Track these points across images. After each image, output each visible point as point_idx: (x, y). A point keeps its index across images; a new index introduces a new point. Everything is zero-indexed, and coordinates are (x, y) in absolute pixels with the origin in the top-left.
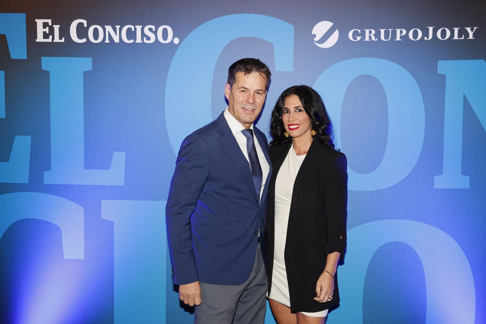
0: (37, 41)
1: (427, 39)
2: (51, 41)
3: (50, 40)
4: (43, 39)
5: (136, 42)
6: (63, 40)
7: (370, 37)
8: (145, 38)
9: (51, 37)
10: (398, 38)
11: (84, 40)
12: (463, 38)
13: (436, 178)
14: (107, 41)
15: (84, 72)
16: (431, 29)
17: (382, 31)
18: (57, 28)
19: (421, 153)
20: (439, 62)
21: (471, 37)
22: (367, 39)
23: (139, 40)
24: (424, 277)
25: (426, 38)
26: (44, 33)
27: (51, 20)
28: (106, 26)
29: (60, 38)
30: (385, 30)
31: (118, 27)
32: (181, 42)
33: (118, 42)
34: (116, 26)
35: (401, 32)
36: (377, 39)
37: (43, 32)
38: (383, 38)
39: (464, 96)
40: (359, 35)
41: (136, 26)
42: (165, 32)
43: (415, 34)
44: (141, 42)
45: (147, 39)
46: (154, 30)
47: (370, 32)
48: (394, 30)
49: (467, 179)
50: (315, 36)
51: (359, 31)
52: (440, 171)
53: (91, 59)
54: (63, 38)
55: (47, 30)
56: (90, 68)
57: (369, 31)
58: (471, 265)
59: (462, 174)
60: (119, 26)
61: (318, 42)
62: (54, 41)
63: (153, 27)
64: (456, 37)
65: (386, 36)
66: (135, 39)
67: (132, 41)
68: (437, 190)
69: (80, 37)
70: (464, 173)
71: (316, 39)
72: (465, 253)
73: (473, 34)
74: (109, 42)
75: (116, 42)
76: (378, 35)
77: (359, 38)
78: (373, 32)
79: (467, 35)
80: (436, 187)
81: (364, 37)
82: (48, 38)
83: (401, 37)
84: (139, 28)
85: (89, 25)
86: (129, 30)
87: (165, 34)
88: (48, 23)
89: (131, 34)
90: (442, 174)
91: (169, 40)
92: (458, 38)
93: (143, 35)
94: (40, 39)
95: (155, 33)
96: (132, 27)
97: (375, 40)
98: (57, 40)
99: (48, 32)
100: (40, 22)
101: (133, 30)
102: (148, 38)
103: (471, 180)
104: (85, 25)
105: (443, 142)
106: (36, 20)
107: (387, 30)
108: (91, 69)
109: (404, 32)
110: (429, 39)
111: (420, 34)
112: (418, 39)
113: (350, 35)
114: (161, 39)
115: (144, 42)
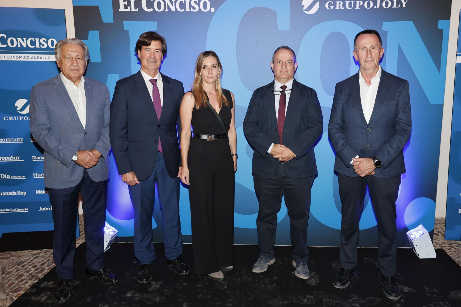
0: (120, 10)
2: (129, 10)
3: (128, 10)
4: (124, 9)
5: (186, 11)
6: (137, 10)
7: (339, 7)
8: (192, 8)
9: (129, 7)
10: (357, 7)
11: (151, 10)
12: (399, 7)
14: (167, 10)
16: (379, 1)
17: (347, 3)
21: (404, 6)
22: (337, 8)
23: (188, 10)
25: (375, 7)
26: (125, 5)
28: (165, 0)
29: (135, 8)
30: (349, 2)
32: (216, 10)
33: (174, 11)
34: (173, 0)
35: (360, 3)
36: (344, 8)
37: (124, 4)
38: (347, 7)
39: (399, 45)
40: (332, 6)
41: (186, 0)
43: (369, 4)
44: (190, 11)
46: (198, 3)
47: (340, 3)
48: (355, 2)
50: (303, 6)
51: (333, 2)
53: (156, 22)
54: (137, 9)
55: (126, 3)
60: (175, 0)
61: (305, 10)
62: (131, 10)
63: (197, 1)
64: (395, 6)
65: (350, 6)
67: (183, 10)
69: (148, 7)
71: (305, 8)
73: (406, 4)
74: (168, 11)
76: (344, 5)
77: (332, 7)
78: (342, 3)
79: (402, 4)
81: (335, 7)
82: (127, 8)
83: (359, 6)
86: (181, 3)
87: (205, 6)
89: (183, 6)
92: (396, 6)
93: (191, 6)
94: (122, 9)
95: (199, 5)
97: (342, 9)
98: (133, 9)
99: (127, 4)
101: (184, 3)
102: (194, 8)
109: (362, 3)
110: (377, 8)
111: (372, 4)
112: (370, 8)
113: (327, 5)
114: (202, 9)
115: (192, 10)
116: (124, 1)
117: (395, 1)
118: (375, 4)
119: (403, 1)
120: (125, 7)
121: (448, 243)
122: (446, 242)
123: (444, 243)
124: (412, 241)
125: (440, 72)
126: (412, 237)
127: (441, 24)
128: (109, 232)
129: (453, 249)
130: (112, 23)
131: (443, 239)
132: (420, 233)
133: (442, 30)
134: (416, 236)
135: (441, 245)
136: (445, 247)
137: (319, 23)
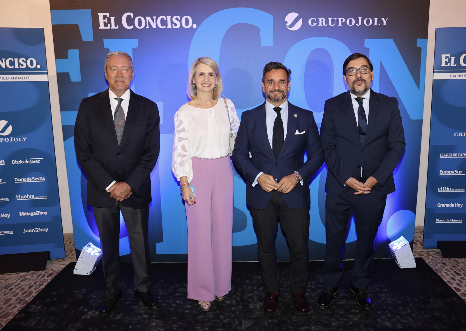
0: (100, 28)
2: (109, 28)
3: (108, 27)
4: (104, 26)
5: (168, 27)
6: (117, 27)
7: (322, 23)
8: (173, 25)
9: (109, 25)
10: (340, 24)
11: (132, 27)
12: (380, 25)
14: (148, 27)
15: (133, 49)
16: (360, 18)
17: (330, 20)
18: (113, 19)
20: (365, 40)
21: (385, 24)
22: (320, 24)
23: (169, 26)
25: (357, 25)
26: (105, 22)
27: (108, 14)
28: (146, 17)
29: (116, 26)
31: (155, 18)
32: (198, 27)
33: (155, 28)
34: (153, 17)
35: (342, 20)
37: (104, 22)
38: (330, 24)
39: (380, 62)
40: (315, 22)
41: (167, 17)
43: (351, 22)
44: (171, 27)
46: (179, 19)
47: (322, 20)
48: (337, 19)
50: (287, 22)
51: (315, 19)
53: (137, 39)
54: (118, 26)
55: (106, 20)
56: (137, 46)
62: (111, 28)
63: (179, 17)
64: (376, 24)
65: (333, 23)
67: (165, 27)
69: (129, 25)
71: (288, 25)
73: (386, 22)
74: (149, 28)
76: (327, 22)
77: (315, 24)
78: (324, 20)
79: (382, 23)
81: (318, 23)
83: (342, 24)
85: (135, 17)
86: (162, 19)
87: (187, 22)
88: (107, 16)
89: (164, 22)
93: (172, 23)
94: (102, 27)
95: (180, 21)
96: (165, 17)
97: (325, 25)
98: (113, 27)
99: (107, 22)
100: (101, 15)
101: (165, 19)
102: (176, 25)
104: (132, 17)
106: (99, 14)
107: (333, 18)
109: (344, 20)
110: (359, 25)
111: (354, 22)
112: (352, 25)
113: (310, 22)
114: (184, 25)
115: (173, 27)
116: (104, 19)
117: (376, 19)
118: (357, 22)
119: (383, 19)
120: (105, 24)
121: (426, 251)
122: (424, 251)
123: (423, 252)
124: (395, 252)
125: (419, 89)
126: (394, 248)
127: (419, 42)
128: (94, 254)
129: (431, 257)
131: (421, 248)
132: (401, 245)
133: (421, 49)
134: (397, 247)
135: (420, 254)
136: (423, 255)
137: (303, 39)
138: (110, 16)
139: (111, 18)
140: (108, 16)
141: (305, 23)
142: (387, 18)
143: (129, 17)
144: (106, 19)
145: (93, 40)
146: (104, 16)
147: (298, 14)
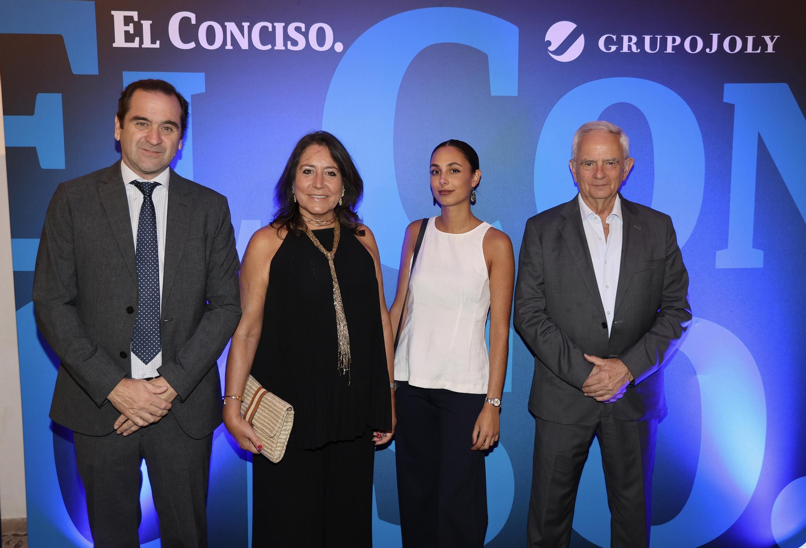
0: (115, 45)
1: (711, 51)
2: (138, 47)
3: (136, 44)
4: (126, 42)
5: (276, 48)
6: (157, 45)
7: (630, 47)
8: (289, 43)
9: (137, 39)
10: (669, 50)
11: (192, 45)
13: (719, 253)
14: (229, 46)
15: (193, 96)
16: (715, 37)
17: (647, 39)
18: (146, 25)
19: (699, 217)
20: (726, 85)
21: (770, 50)
22: (625, 49)
24: (699, 395)
26: (127, 33)
27: (136, 13)
28: (226, 24)
29: (153, 42)
30: (650, 37)
31: (246, 25)
32: (346, 48)
33: (247, 48)
34: (243, 24)
35: (674, 41)
36: (639, 50)
37: (125, 31)
38: (647, 48)
39: (759, 135)
40: (614, 44)
41: (275, 24)
42: (321, 34)
43: (694, 44)
44: (284, 48)
45: (292, 45)
46: (303, 30)
47: (630, 40)
48: (664, 36)
49: (761, 253)
50: (549, 43)
51: (614, 37)
52: (723, 243)
53: (203, 74)
54: (158, 42)
55: (131, 28)
56: (202, 90)
57: (629, 37)
58: (762, 374)
59: (753, 247)
60: (248, 24)
61: (553, 52)
62: (143, 46)
63: (303, 26)
64: (750, 50)
65: (653, 45)
66: (274, 44)
67: (269, 47)
68: (719, 270)
69: (185, 40)
70: (756, 245)
71: (552, 48)
72: (755, 358)
73: (774, 45)
74: (231, 48)
75: (243, 48)
76: (640, 44)
78: (634, 39)
79: (765, 46)
80: (718, 266)
81: (621, 47)
82: (133, 41)
83: (674, 48)
84: (279, 26)
85: (200, 21)
86: (264, 29)
87: (321, 37)
88: (132, 17)
89: (267, 37)
90: (727, 248)
91: (327, 46)
92: (753, 51)
93: (287, 37)
94: (120, 42)
95: (306, 35)
96: (269, 25)
97: (636, 52)
98: (147, 44)
99: (132, 32)
100: (118, 16)
101: (270, 29)
102: (295, 43)
103: (765, 255)
104: (194, 22)
105: (729, 203)
106: (113, 13)
107: (654, 36)
108: (204, 91)
109: (678, 40)
110: (713, 51)
111: (700, 44)
112: (697, 51)
113: (601, 43)
114: (314, 44)
115: (288, 48)
116: (126, 24)
117: (750, 39)
118: (708, 43)
119: (767, 38)
120: (129, 37)
130: (96, 75)
137: (585, 82)
138: (141, 17)
139: (142, 22)
140: (136, 19)
141: (591, 45)
142: (776, 37)
143: (185, 22)
144: (131, 25)
145: (98, 74)
146: (125, 17)
147: (575, 26)
